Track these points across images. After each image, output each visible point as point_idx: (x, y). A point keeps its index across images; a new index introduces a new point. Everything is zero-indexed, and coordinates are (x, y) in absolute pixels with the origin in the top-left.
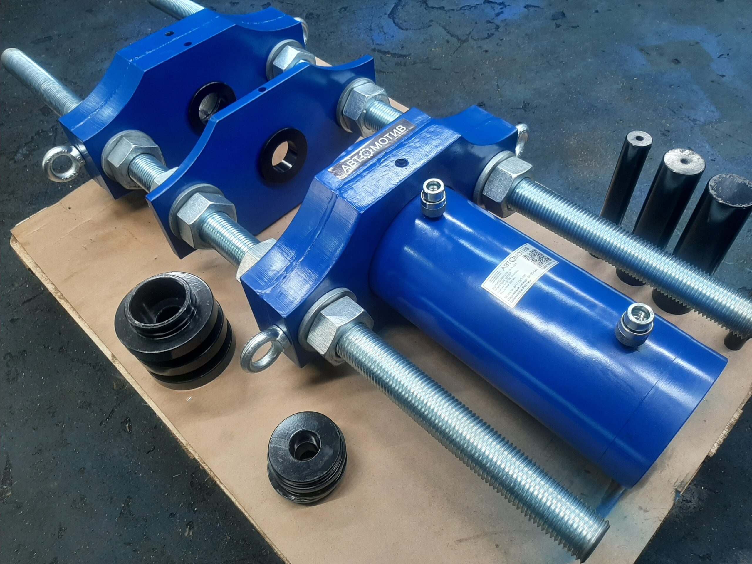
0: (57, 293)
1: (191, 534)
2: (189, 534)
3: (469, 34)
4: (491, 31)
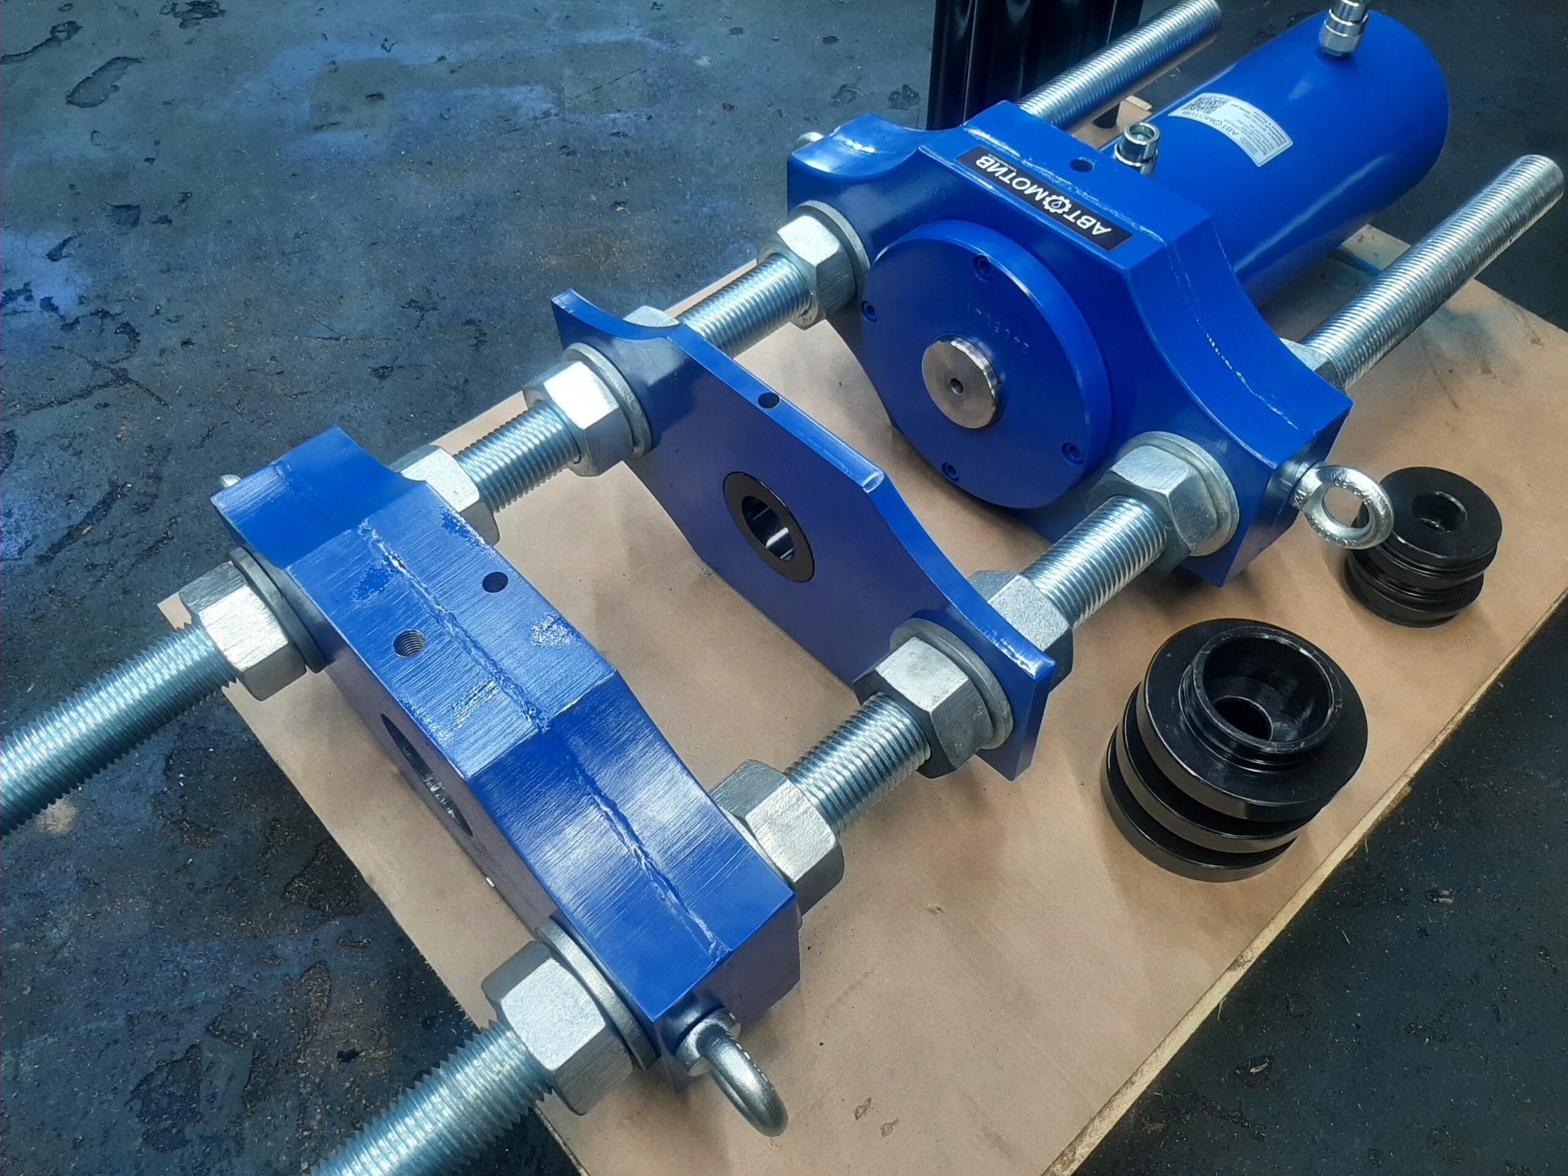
3: (96, 365)
4: (110, 326)
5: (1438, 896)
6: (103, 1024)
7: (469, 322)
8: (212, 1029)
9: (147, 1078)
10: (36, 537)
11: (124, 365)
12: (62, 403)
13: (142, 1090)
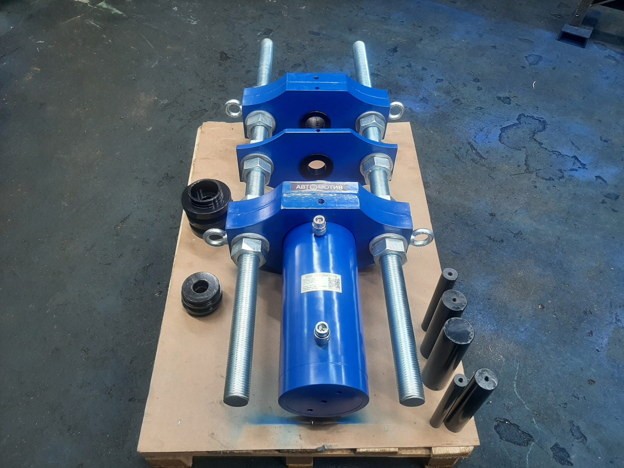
0: (194, 162)
1: (158, 296)
2: (157, 295)
5: (159, 294)
7: (502, 241)
10: (478, 144)
11: (534, 174)
12: (526, 160)
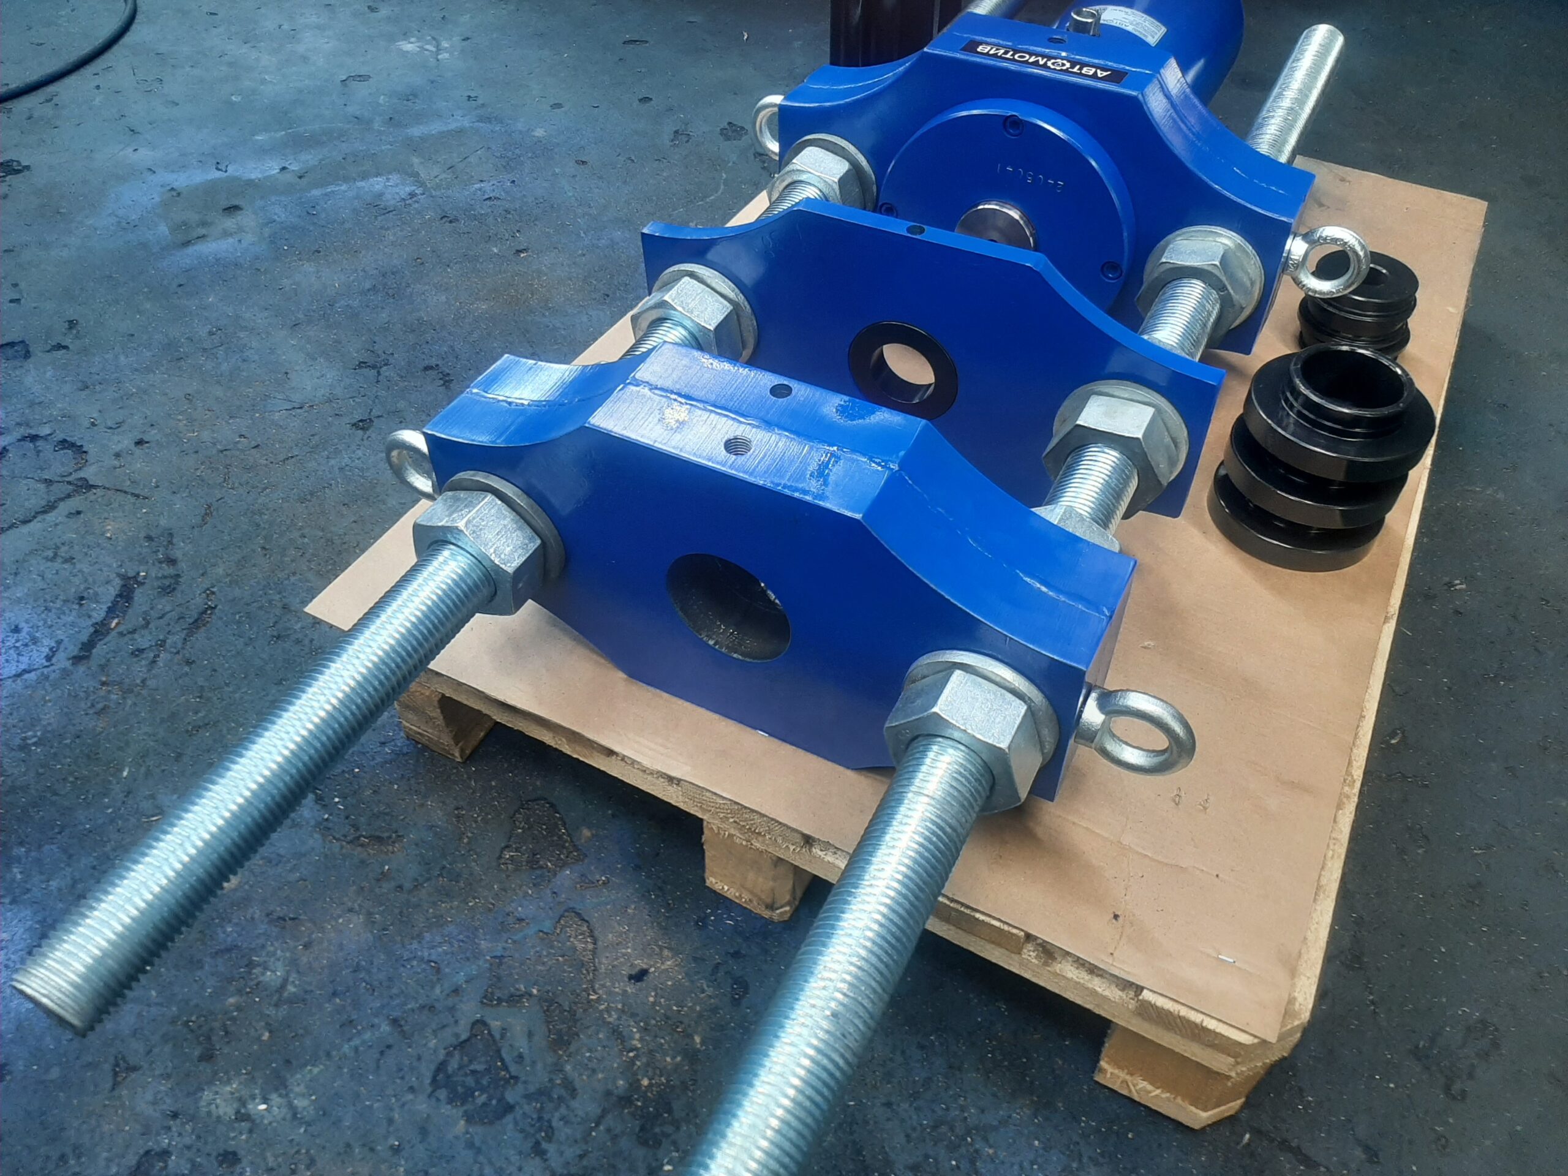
3: (48, 482)
4: (46, 447)
5: (1453, 586)
6: (367, 1036)
8: (488, 1000)
9: (441, 1067)
10: (59, 642)
11: (82, 474)
12: (25, 522)
13: (441, 1077)
